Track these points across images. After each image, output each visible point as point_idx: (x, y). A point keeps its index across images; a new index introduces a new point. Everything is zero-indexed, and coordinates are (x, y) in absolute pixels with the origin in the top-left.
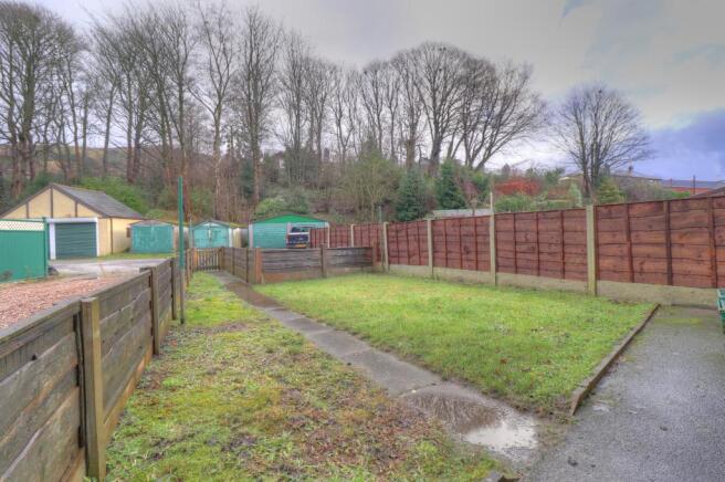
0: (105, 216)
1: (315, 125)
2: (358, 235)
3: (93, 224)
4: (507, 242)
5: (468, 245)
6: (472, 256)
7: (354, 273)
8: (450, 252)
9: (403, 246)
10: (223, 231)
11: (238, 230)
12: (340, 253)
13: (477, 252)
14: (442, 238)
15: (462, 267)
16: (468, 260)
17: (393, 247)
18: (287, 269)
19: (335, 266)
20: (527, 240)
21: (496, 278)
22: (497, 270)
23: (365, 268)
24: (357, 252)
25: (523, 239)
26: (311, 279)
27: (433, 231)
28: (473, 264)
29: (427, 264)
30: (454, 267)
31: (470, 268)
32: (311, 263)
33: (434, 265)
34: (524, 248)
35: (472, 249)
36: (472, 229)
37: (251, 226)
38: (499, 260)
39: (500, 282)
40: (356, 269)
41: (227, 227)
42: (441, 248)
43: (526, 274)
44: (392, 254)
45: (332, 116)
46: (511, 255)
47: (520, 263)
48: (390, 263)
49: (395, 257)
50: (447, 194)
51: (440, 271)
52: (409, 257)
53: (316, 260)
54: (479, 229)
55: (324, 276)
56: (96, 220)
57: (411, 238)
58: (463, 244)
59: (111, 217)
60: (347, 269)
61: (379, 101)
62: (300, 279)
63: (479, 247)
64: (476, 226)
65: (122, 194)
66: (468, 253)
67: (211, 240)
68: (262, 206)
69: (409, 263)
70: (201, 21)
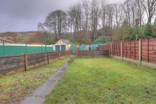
0: (67, 44)
1: (110, 20)
2: (107, 47)
3: (65, 45)
4: (145, 50)
5: (133, 50)
6: (134, 54)
7: (102, 57)
8: (128, 53)
9: (116, 50)
10: (85, 46)
11: (88, 46)
12: (98, 52)
13: (135, 53)
14: (125, 48)
15: (131, 58)
16: (133, 56)
17: (114, 51)
18: (84, 55)
19: (97, 55)
20: (153, 49)
21: (141, 63)
22: (141, 60)
23: (106, 56)
24: (103, 52)
25: (152, 49)
26: (90, 58)
27: (123, 46)
28: (134, 57)
29: (121, 56)
30: (128, 58)
31: (133, 59)
32: (90, 54)
33: (123, 56)
34: (152, 52)
35: (134, 52)
36: (134, 45)
37: (91, 45)
38: (142, 56)
39: (142, 64)
40: (103, 56)
41: (86, 45)
42: (125, 51)
43: (152, 62)
44: (113, 52)
45: (115, 17)
46: (147, 55)
47: (150, 58)
48: (113, 55)
49: (114, 53)
50: (148, 34)
51: (125, 58)
52: (117, 54)
53: (92, 53)
54: (136, 45)
55: (93, 57)
56: (66, 45)
57: (118, 48)
58: (131, 50)
59: (68, 44)
60: (100, 56)
61: (129, 10)
62: (87, 58)
63: (136, 51)
64: (135, 44)
65: (71, 40)
66: (132, 53)
67: (83, 48)
68: (96, 41)
69: (117, 55)
70: (83, 3)
